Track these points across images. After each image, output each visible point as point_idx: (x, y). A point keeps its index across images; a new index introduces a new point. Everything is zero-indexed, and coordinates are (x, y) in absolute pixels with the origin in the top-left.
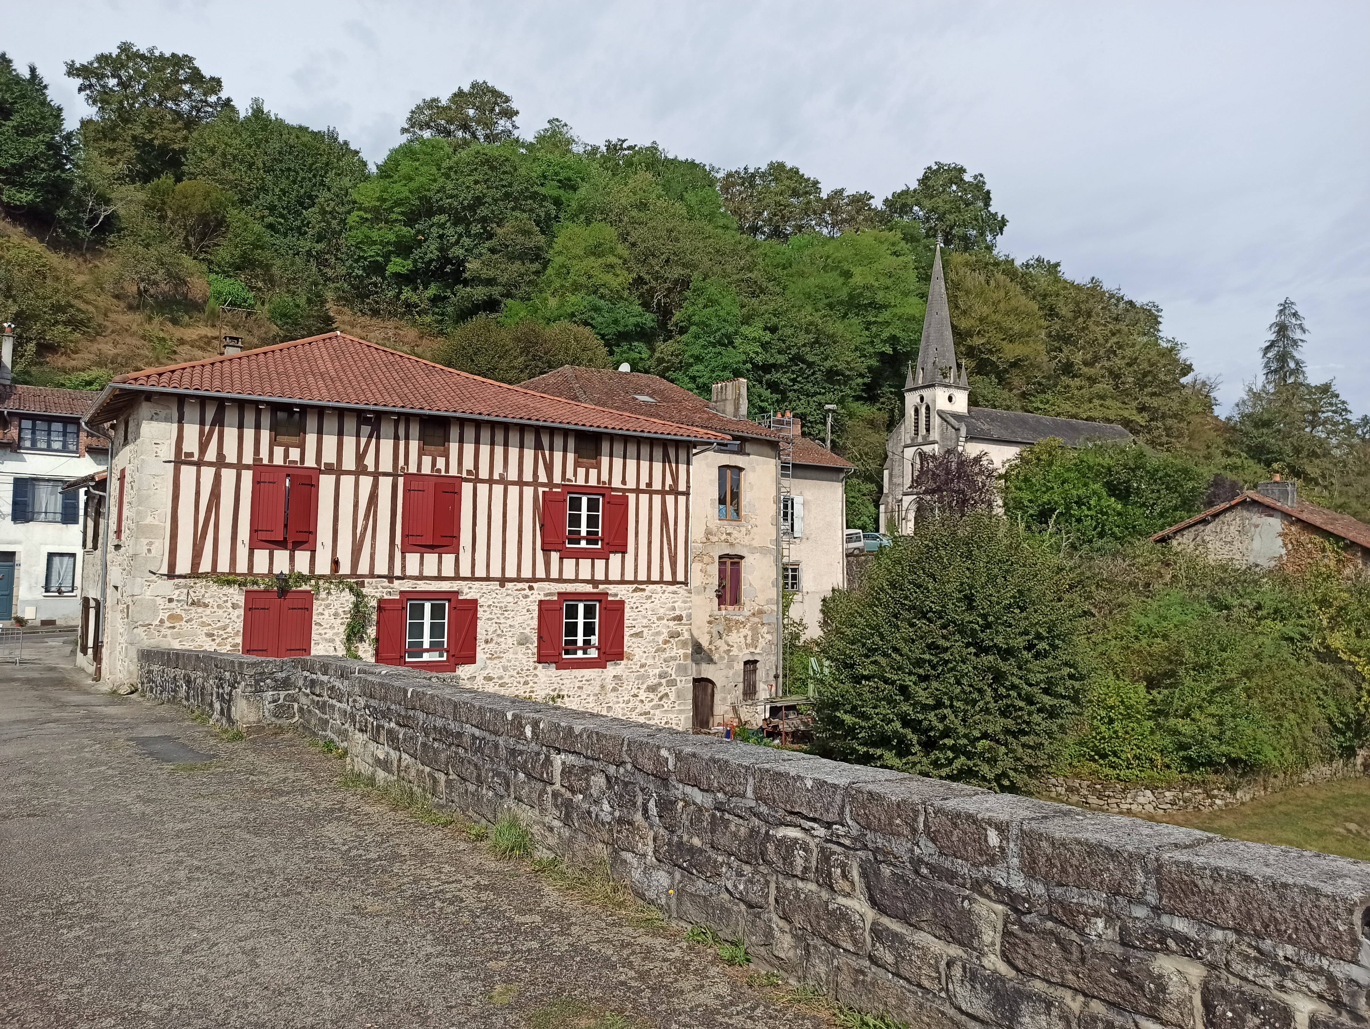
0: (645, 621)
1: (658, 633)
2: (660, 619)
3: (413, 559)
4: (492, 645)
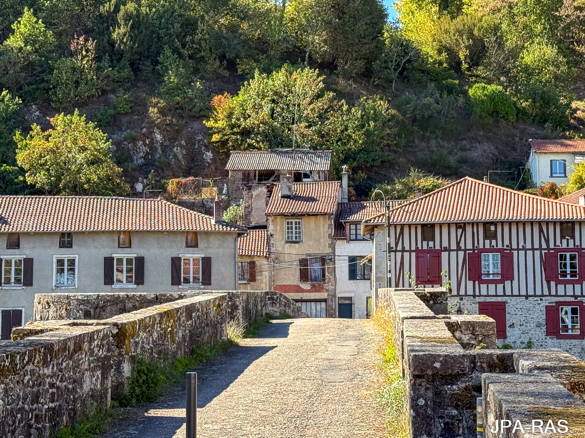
3: (484, 287)
4: (523, 327)
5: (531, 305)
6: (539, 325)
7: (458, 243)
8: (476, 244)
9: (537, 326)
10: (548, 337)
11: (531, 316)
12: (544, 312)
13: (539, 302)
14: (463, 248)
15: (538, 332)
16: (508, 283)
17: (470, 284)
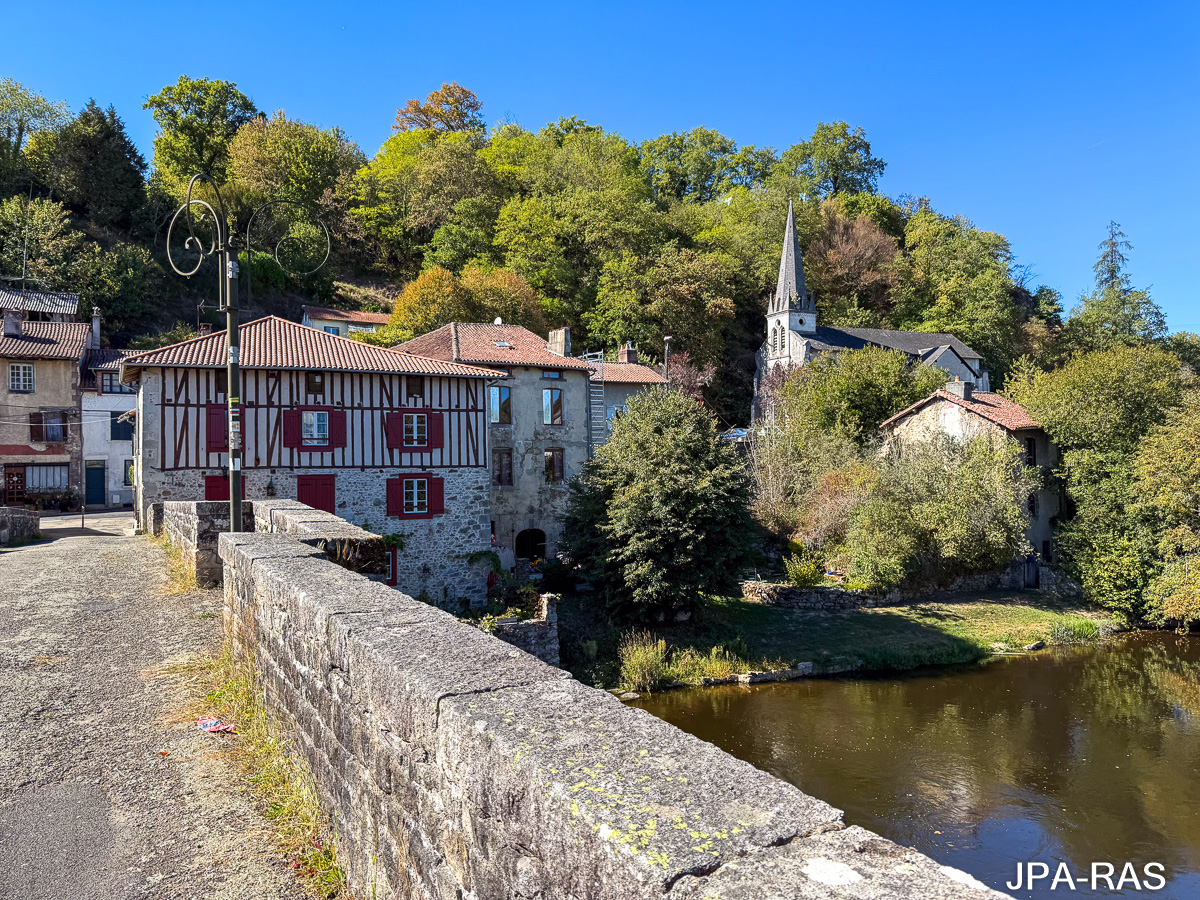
1: (467, 497)
2: (467, 488)
3: (305, 456)
4: (357, 506)
5: (369, 479)
6: (377, 503)
7: (269, 397)
8: (295, 399)
9: (375, 505)
10: (389, 518)
11: (368, 492)
12: (385, 487)
13: (379, 474)
14: (276, 403)
15: (376, 512)
16: (338, 451)
17: (286, 452)
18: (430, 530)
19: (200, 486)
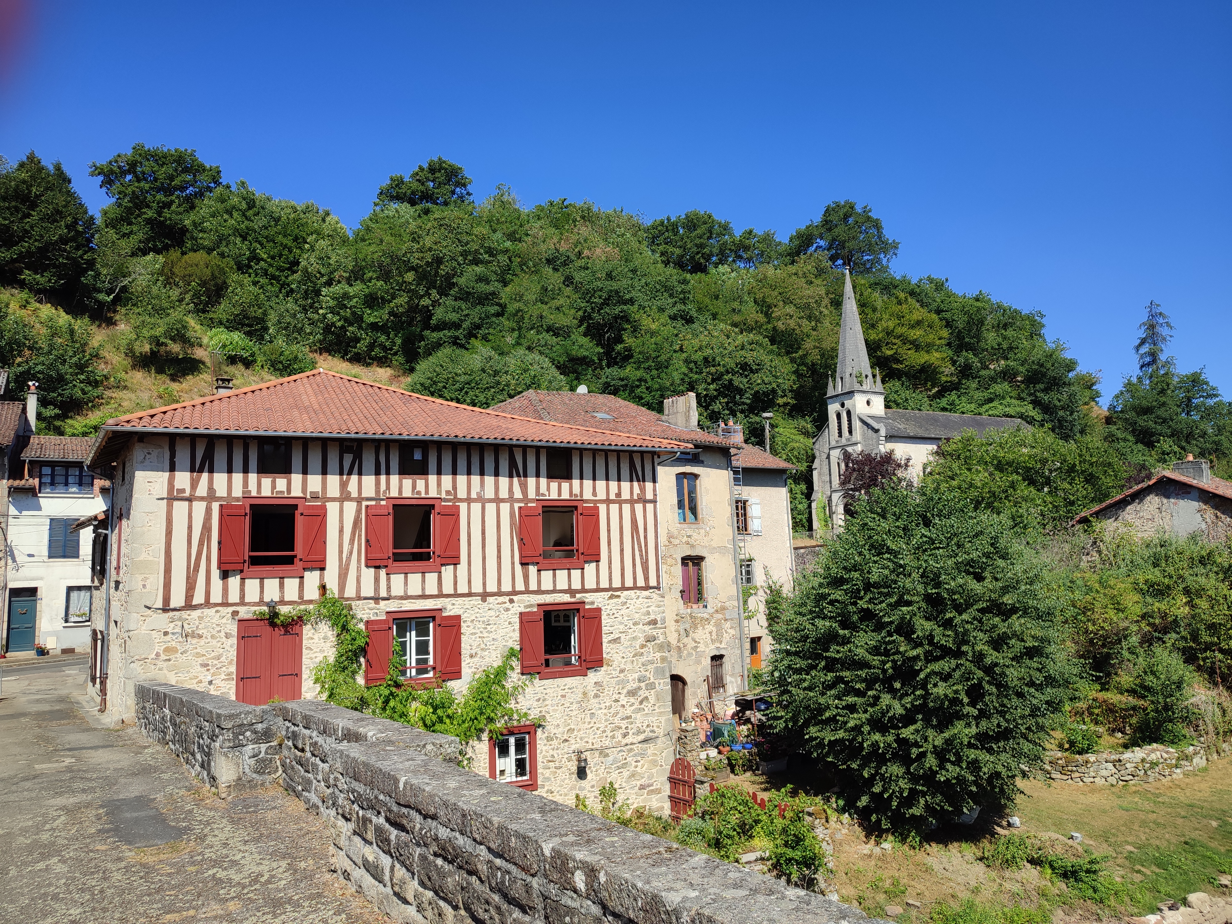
0: (622, 627)
1: (634, 638)
3: (397, 580)
5: (492, 613)
6: (507, 654)
7: (344, 485)
8: (383, 487)
11: (492, 636)
12: (517, 626)
13: (508, 605)
14: (355, 494)
16: (447, 572)
17: (369, 574)
18: (585, 694)
19: (228, 636)
